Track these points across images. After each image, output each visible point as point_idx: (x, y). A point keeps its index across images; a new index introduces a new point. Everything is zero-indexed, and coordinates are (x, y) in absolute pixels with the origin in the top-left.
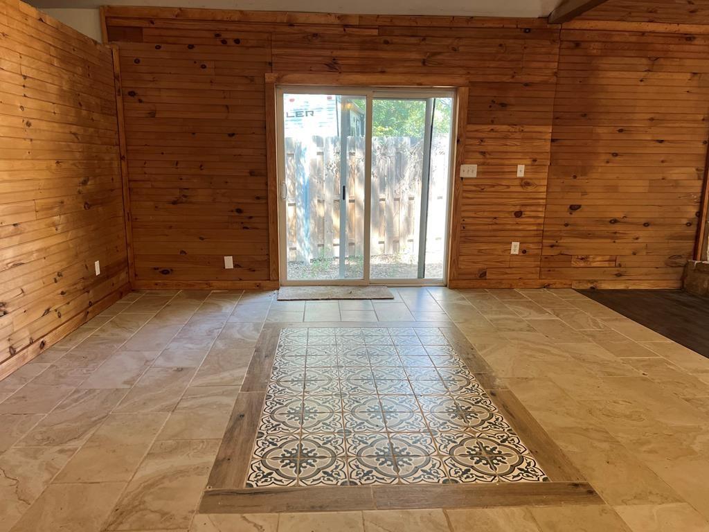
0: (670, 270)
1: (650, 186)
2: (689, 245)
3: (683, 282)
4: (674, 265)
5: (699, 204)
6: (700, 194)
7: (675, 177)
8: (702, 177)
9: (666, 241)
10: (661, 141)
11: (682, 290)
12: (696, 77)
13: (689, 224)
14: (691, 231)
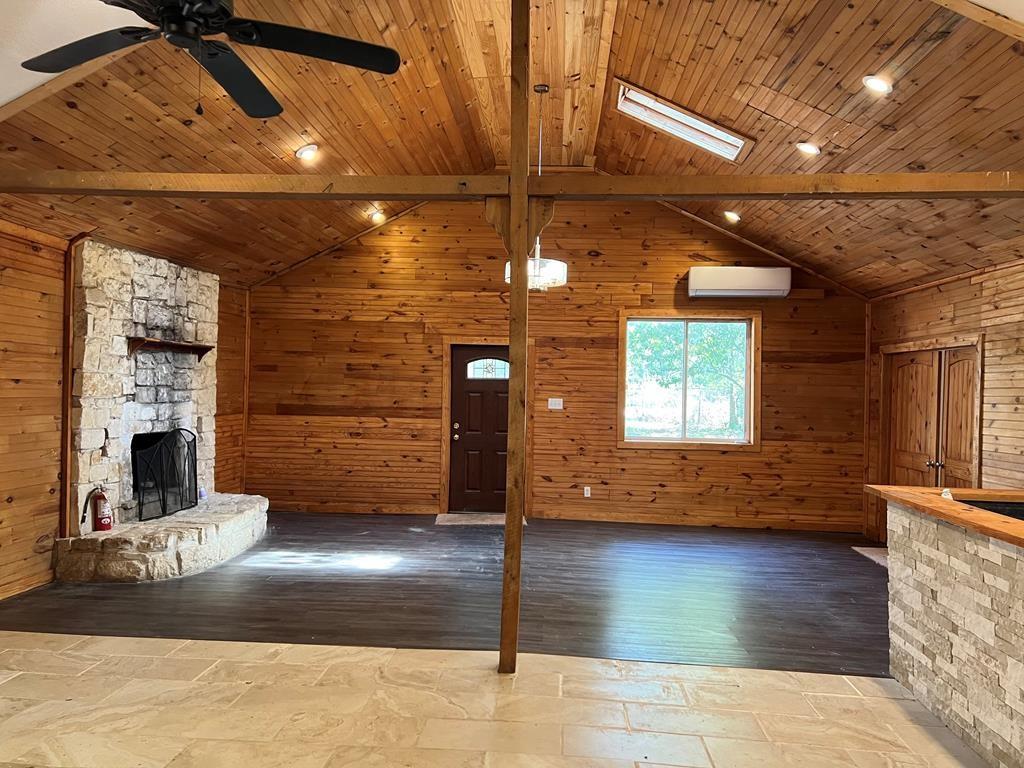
0: (39, 558)
1: (10, 444)
2: (54, 518)
3: (54, 573)
4: (42, 551)
5: (59, 463)
6: (59, 450)
7: (35, 429)
8: (60, 428)
9: (32, 519)
10: (17, 381)
11: (56, 582)
12: (46, 299)
13: (53, 491)
14: (55, 499)
